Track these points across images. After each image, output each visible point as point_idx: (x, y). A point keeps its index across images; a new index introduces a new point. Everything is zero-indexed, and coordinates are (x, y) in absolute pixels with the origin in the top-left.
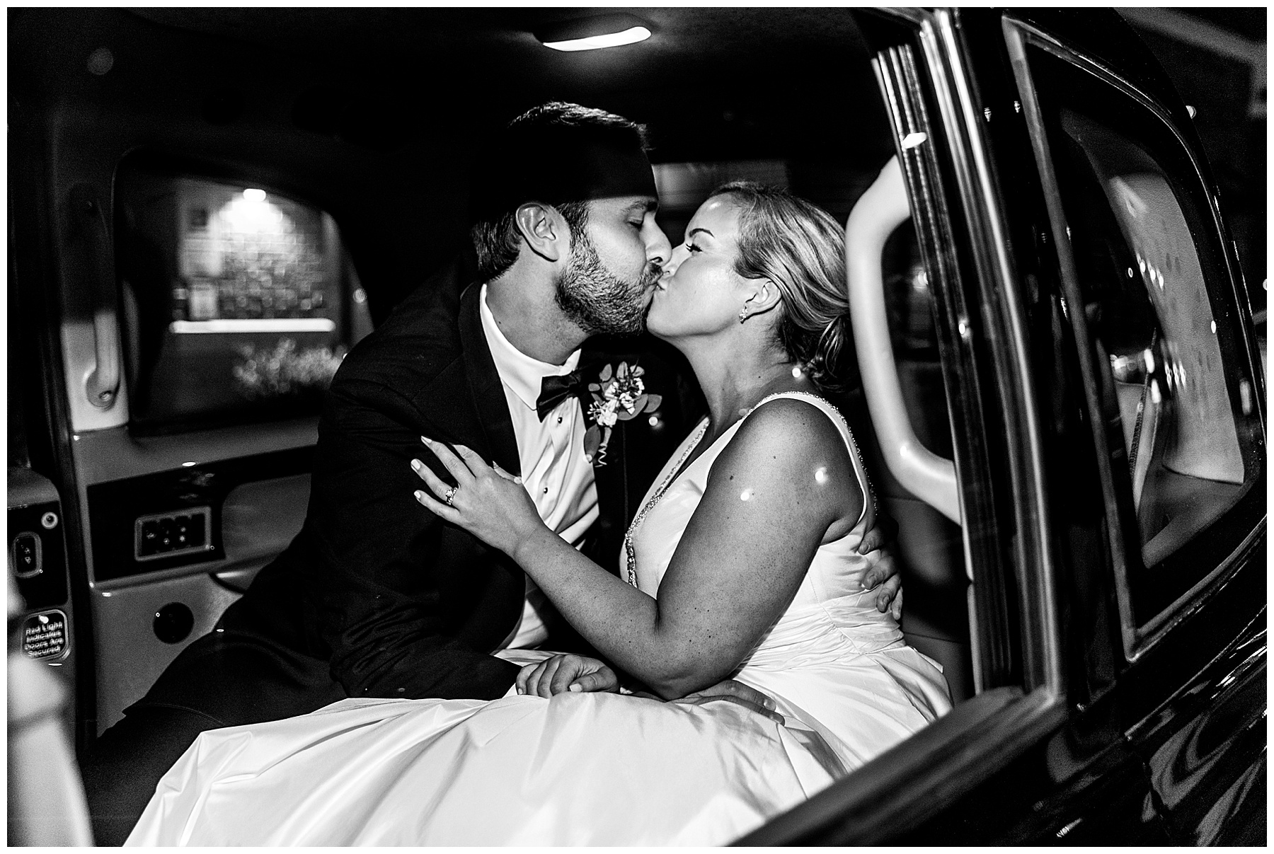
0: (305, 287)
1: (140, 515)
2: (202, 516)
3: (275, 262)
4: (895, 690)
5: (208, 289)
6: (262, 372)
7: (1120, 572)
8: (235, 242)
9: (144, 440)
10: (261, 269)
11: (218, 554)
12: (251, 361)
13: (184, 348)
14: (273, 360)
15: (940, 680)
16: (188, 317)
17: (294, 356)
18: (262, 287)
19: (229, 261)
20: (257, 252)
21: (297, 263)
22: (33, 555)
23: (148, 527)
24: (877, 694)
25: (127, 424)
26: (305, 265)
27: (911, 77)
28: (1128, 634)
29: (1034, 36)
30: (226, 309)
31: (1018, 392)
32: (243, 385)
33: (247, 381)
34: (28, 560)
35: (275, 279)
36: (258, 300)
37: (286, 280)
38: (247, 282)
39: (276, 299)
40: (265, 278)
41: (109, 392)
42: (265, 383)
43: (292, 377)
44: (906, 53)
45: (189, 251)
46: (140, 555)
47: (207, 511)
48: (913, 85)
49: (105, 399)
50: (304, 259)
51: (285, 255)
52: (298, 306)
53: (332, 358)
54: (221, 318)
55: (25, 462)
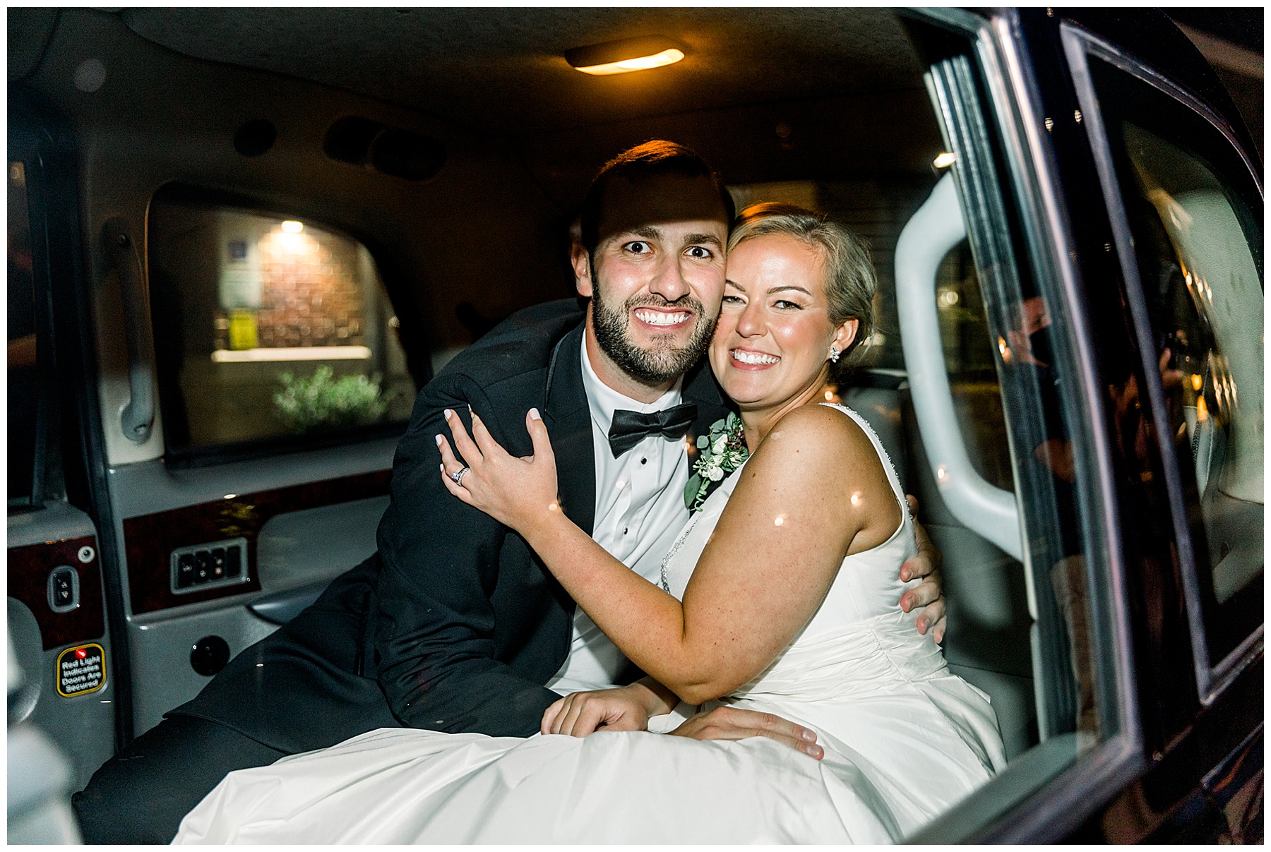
0: (342, 316)
1: (175, 547)
2: (237, 548)
3: (312, 292)
4: (941, 722)
5: (247, 319)
6: (301, 399)
7: (1194, 609)
8: (274, 273)
9: (180, 472)
10: (300, 298)
11: (254, 585)
12: (290, 389)
13: (226, 377)
14: (311, 387)
15: (989, 711)
16: (228, 347)
17: (331, 383)
18: (300, 316)
19: (268, 290)
20: (294, 282)
21: (333, 292)
22: (69, 589)
23: (185, 560)
24: (924, 727)
25: (162, 457)
26: (341, 294)
27: (966, 89)
28: (1202, 674)
29: (1095, 46)
30: (266, 338)
31: (1087, 423)
32: (282, 411)
33: (286, 408)
34: (65, 594)
35: (313, 308)
36: (297, 329)
37: (323, 310)
38: (285, 311)
39: (313, 328)
40: (303, 308)
41: (144, 426)
42: (304, 409)
43: (330, 403)
44: (962, 65)
45: (230, 282)
46: (176, 588)
47: (242, 543)
48: (969, 98)
49: (140, 433)
50: (340, 288)
51: (322, 285)
52: (336, 334)
53: (369, 383)
54: (261, 347)
55: (61, 497)
